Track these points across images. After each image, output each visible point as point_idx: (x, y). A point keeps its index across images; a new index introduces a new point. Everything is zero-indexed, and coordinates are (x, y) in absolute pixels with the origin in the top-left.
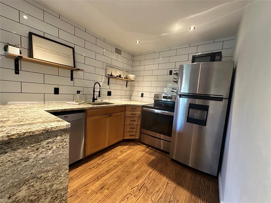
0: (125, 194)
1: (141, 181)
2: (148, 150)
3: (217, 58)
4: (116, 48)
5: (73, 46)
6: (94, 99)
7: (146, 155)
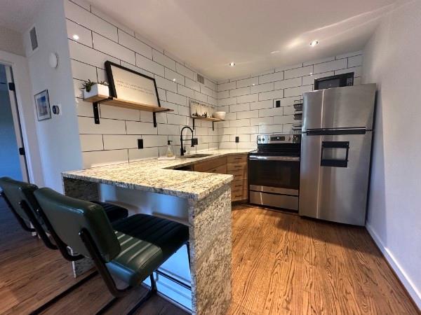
0: (274, 261)
1: (282, 245)
2: (265, 211)
3: (348, 81)
4: (198, 75)
5: (152, 76)
6: (183, 151)
7: (267, 217)
